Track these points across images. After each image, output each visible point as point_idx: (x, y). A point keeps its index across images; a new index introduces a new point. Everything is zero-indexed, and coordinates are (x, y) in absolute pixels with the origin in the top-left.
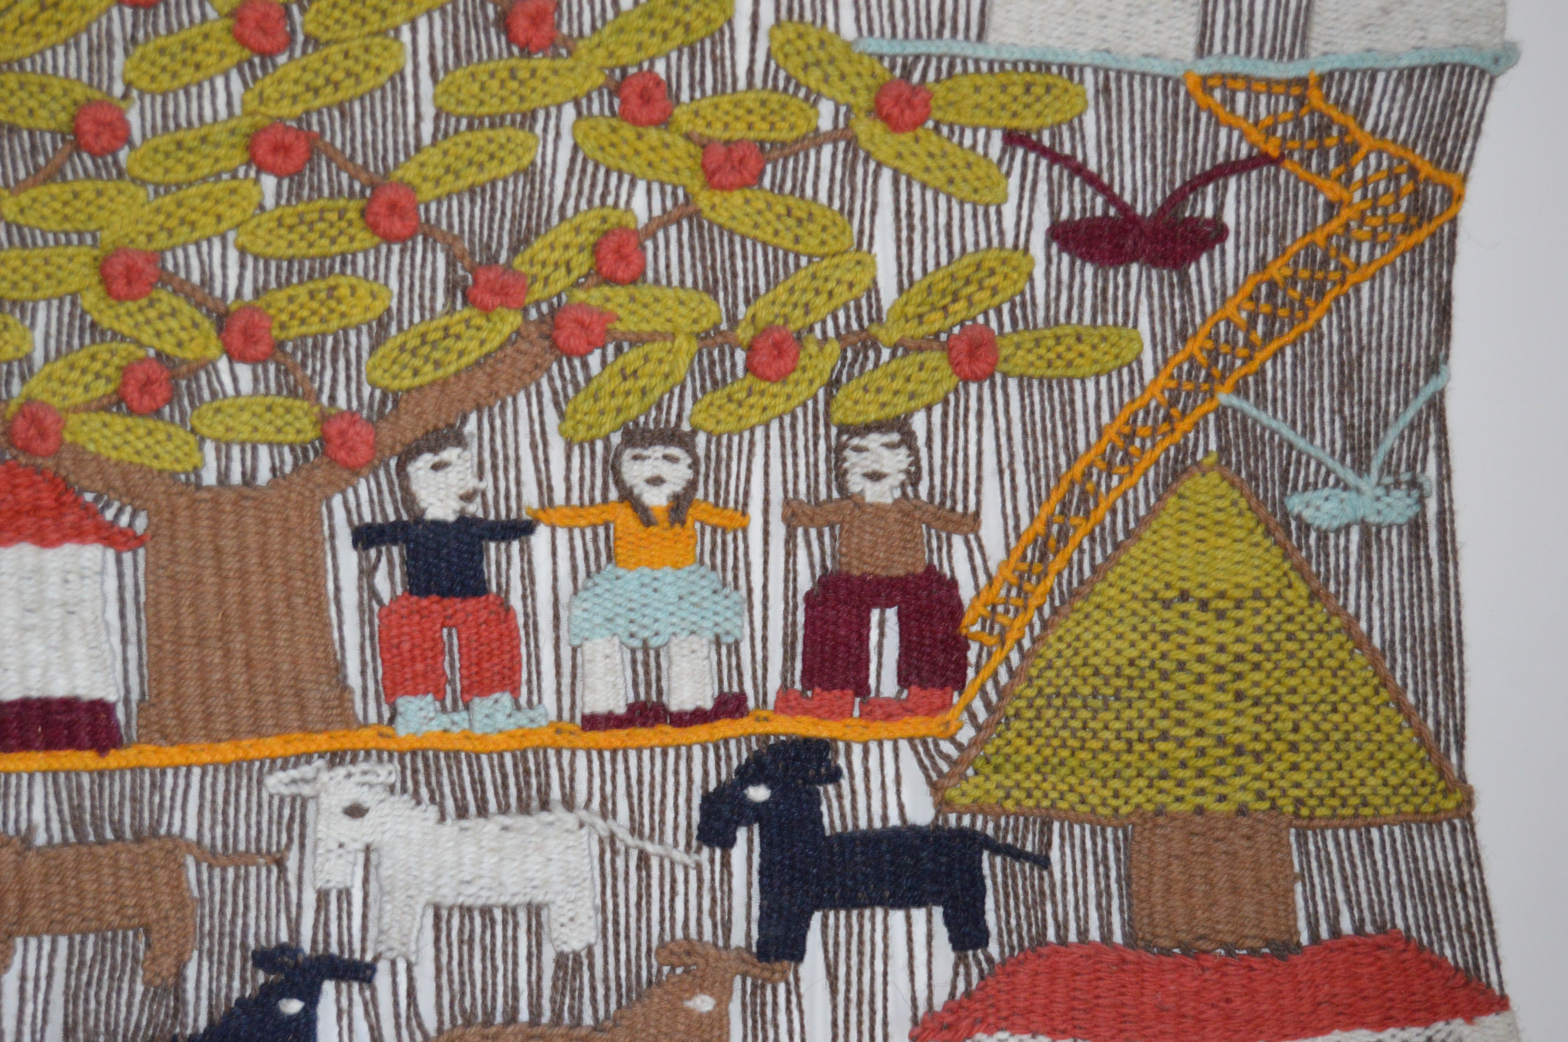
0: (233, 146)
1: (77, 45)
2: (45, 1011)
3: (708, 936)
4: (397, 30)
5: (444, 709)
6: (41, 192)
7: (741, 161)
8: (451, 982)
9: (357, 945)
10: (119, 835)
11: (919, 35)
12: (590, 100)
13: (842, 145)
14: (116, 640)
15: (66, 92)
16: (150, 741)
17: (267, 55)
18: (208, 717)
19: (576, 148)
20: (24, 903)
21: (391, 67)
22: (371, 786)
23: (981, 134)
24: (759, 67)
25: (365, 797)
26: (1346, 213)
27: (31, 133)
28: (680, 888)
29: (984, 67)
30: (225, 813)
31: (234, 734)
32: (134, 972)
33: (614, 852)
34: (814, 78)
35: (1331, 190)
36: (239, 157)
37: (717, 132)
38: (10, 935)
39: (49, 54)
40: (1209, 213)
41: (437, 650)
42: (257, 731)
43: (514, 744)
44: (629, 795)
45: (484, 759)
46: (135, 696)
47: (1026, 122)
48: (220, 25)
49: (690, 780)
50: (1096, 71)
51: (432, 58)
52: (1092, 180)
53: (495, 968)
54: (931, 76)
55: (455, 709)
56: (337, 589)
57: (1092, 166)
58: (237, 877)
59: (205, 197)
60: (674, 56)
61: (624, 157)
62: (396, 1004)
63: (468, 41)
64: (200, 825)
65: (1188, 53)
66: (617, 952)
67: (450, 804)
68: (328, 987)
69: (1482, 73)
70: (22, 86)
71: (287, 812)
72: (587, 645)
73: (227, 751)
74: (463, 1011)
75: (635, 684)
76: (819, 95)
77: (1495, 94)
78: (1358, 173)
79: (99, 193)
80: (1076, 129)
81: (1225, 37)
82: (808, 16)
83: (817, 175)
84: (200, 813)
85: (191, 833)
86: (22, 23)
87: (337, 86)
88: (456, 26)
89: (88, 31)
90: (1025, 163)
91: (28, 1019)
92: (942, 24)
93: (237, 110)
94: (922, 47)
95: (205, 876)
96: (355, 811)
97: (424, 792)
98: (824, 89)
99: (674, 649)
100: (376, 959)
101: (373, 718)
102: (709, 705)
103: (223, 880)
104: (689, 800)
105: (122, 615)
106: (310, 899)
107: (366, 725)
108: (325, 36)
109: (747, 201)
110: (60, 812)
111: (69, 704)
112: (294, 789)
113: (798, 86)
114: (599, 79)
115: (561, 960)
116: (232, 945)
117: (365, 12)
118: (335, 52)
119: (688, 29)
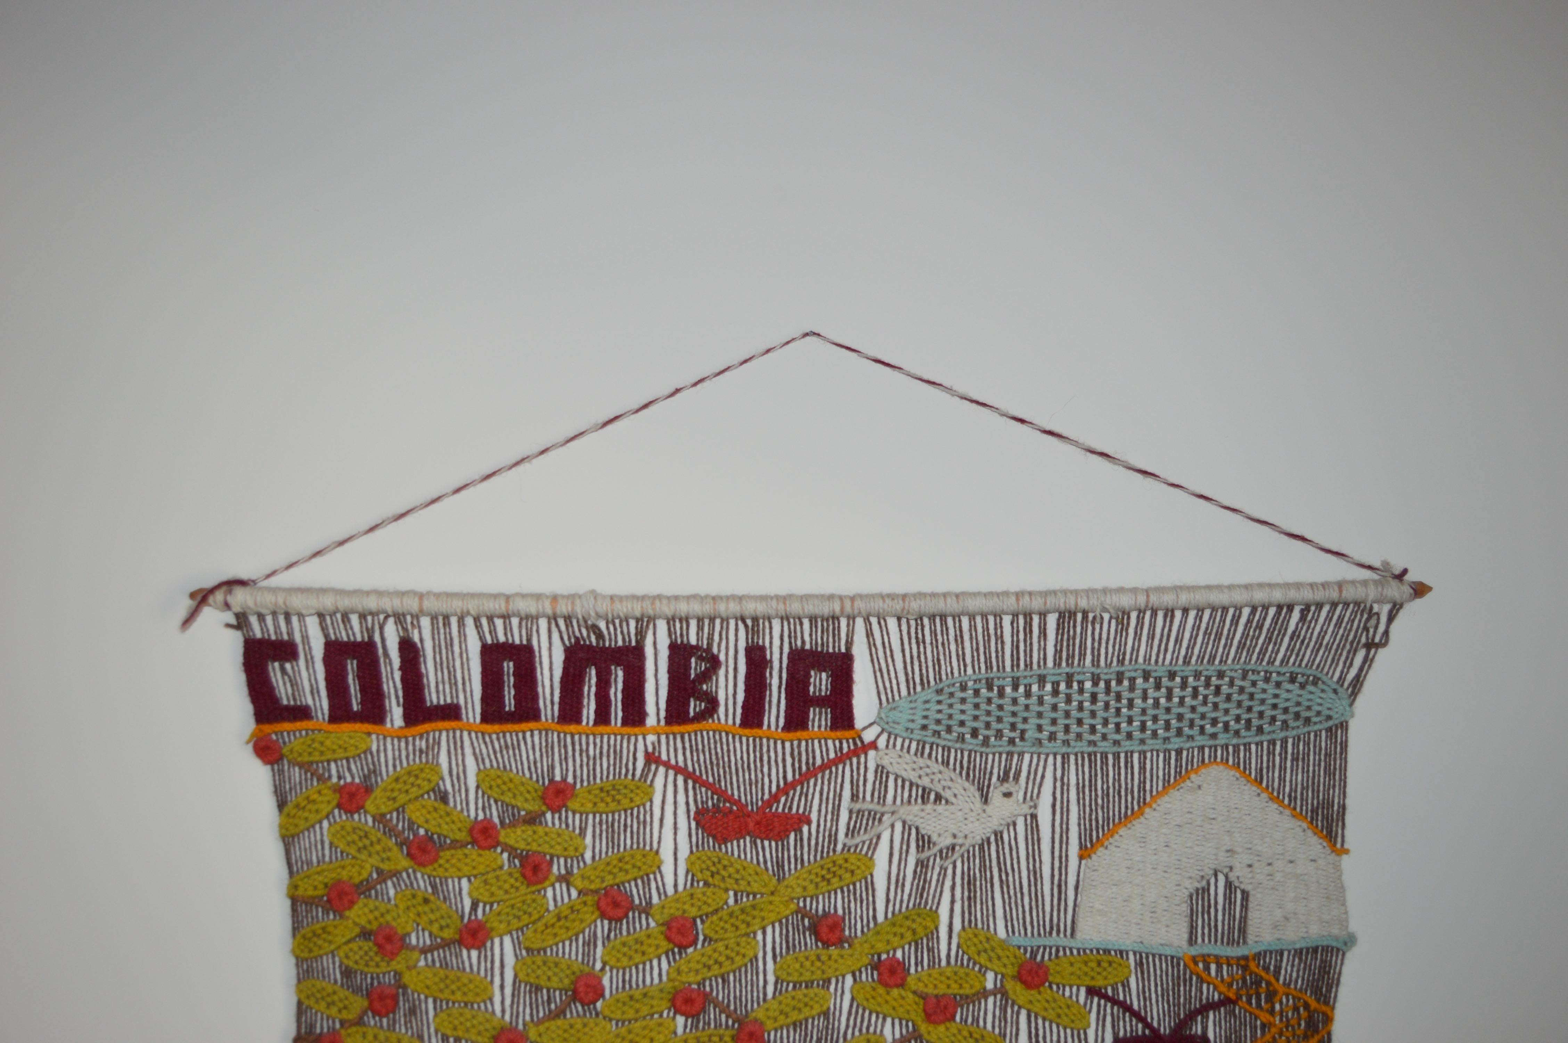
0: (662, 999)
1: (577, 940)
4: (755, 933)
6: (552, 1025)
7: (946, 1007)
11: (1039, 934)
12: (861, 972)
13: (999, 996)
15: (569, 967)
17: (682, 947)
19: (853, 999)
21: (751, 954)
23: (1075, 989)
24: (953, 953)
26: (1273, 1030)
27: (548, 991)
29: (1075, 952)
34: (983, 959)
35: (1265, 1017)
36: (665, 1004)
37: (930, 990)
39: (560, 945)
40: (1199, 1032)
47: (1099, 982)
48: (657, 930)
50: (1135, 953)
51: (774, 949)
52: (1136, 1015)
54: (1046, 957)
57: (1136, 1006)
59: (644, 1028)
60: (907, 947)
61: (879, 1005)
63: (794, 940)
65: (1184, 944)
69: (1338, 950)
70: (545, 963)
76: (987, 968)
77: (1346, 961)
78: (1277, 1007)
79: (585, 1025)
80: (1126, 985)
81: (1203, 934)
82: (980, 925)
83: (986, 1013)
86: (547, 927)
87: (721, 965)
88: (787, 931)
89: (583, 932)
90: (1099, 1005)
92: (1051, 928)
93: (664, 978)
94: (1042, 941)
98: (989, 965)
108: (715, 937)
109: (947, 1029)
113: (975, 964)
114: (866, 960)
117: (738, 923)
118: (720, 946)
119: (914, 932)
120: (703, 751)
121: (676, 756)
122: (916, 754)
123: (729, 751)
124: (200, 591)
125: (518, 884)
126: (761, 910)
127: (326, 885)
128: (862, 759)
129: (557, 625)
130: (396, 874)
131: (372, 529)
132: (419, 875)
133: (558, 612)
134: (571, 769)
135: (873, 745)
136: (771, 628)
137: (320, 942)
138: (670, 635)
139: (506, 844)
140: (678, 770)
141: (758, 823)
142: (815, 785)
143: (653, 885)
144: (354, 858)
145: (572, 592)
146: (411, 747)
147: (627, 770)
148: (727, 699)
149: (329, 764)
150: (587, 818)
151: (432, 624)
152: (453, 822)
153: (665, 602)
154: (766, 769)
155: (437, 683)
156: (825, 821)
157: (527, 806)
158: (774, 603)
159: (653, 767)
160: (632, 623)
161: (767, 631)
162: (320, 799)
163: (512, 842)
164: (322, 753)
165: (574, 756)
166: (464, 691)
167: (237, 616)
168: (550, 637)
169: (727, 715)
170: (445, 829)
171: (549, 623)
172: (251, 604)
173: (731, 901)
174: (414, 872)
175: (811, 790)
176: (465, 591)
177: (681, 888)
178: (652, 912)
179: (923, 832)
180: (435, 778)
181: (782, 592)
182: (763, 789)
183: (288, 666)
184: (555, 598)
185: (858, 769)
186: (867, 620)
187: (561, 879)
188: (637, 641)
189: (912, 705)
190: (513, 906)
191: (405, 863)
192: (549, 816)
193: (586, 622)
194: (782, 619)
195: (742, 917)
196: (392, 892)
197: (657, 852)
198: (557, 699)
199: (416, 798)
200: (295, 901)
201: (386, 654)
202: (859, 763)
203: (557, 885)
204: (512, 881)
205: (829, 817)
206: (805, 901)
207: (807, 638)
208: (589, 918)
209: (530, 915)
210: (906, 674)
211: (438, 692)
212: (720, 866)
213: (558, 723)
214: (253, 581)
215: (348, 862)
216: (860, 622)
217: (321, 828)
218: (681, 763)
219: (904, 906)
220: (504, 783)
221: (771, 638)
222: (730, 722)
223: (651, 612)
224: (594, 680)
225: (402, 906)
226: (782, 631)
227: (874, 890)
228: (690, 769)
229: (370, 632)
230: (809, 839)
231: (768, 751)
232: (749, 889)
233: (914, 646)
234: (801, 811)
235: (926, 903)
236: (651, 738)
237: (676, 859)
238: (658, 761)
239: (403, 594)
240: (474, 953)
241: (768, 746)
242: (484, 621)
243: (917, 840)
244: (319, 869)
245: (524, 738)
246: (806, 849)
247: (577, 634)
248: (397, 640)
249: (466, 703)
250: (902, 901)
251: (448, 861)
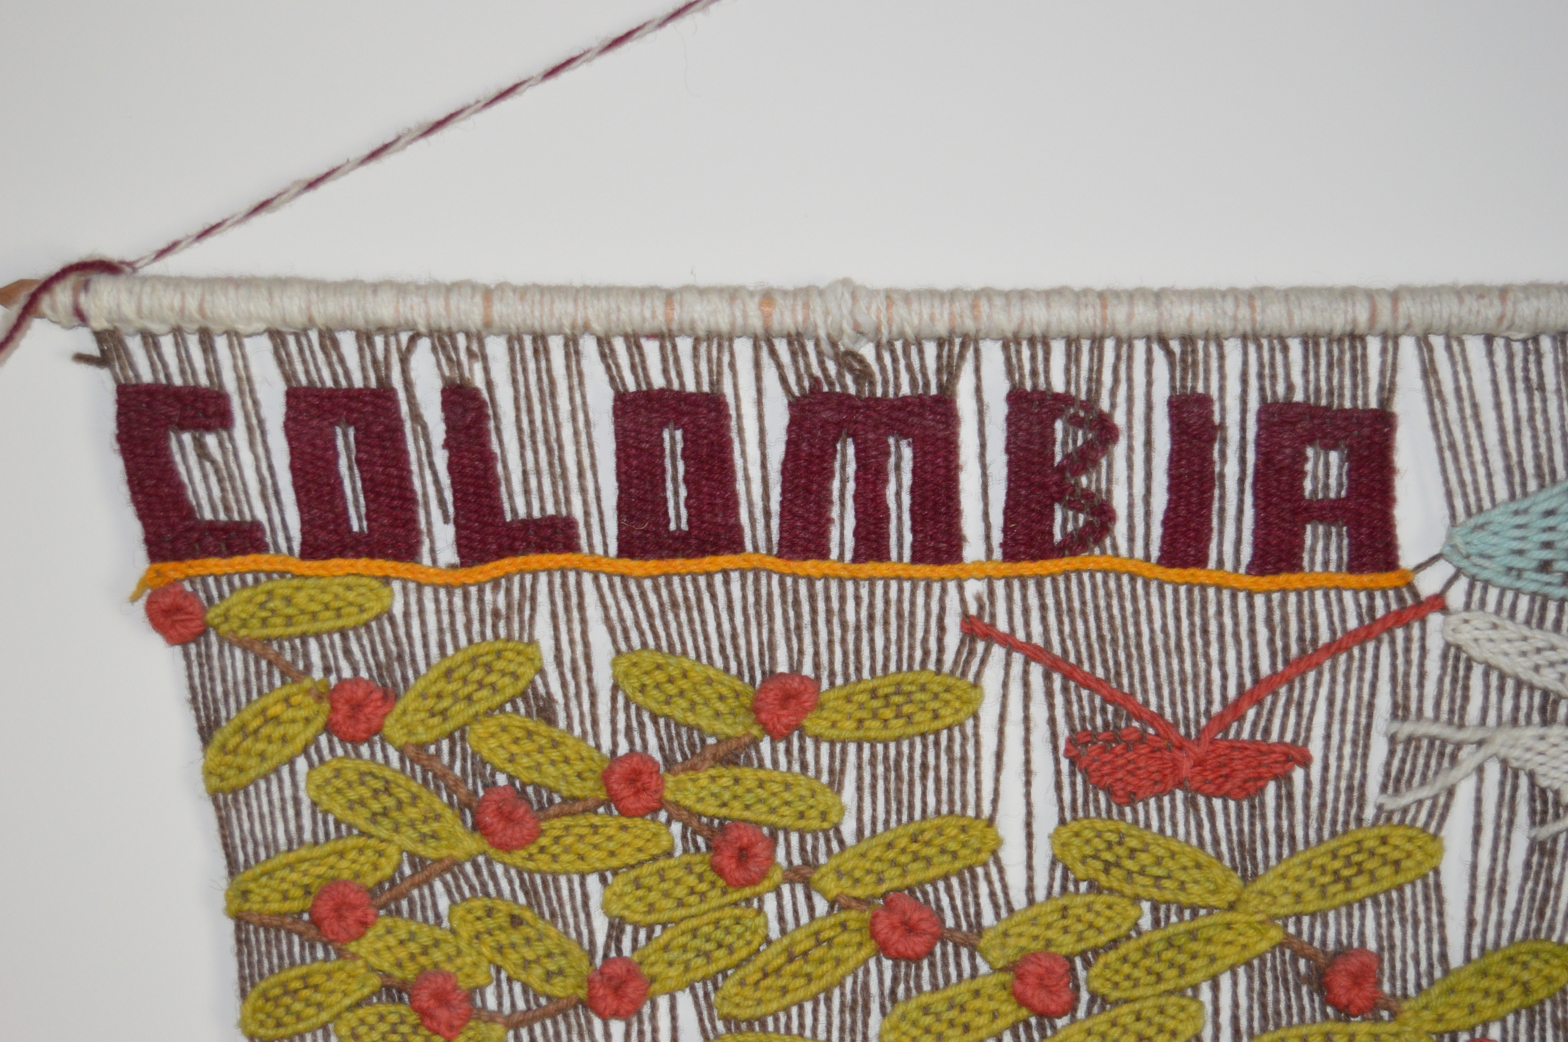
1: (828, 1000)
4: (1196, 988)
17: (1046, 1016)
21: (1187, 1031)
39: (794, 1011)
48: (994, 979)
51: (1235, 1019)
60: (1511, 1019)
63: (1277, 1001)
86: (766, 975)
88: (1264, 983)
89: (842, 986)
108: (1113, 994)
117: (1159, 967)
118: (1124, 1013)
119: (1526, 989)
120: (1084, 613)
121: (1027, 624)
122: (1528, 622)
123: (1136, 612)
124: (21, 284)
125: (703, 887)
126: (1209, 941)
127: (307, 890)
128: (1416, 632)
129: (773, 353)
130: (453, 866)
131: (374, 155)
132: (499, 869)
133: (776, 326)
134: (809, 650)
135: (1438, 602)
136: (1222, 357)
137: (298, 1006)
138: (1010, 372)
139: (676, 804)
140: (1032, 654)
141: (1200, 763)
142: (1318, 684)
143: (983, 889)
144: (362, 834)
145: (803, 283)
146: (474, 607)
147: (926, 653)
148: (1131, 506)
149: (304, 643)
150: (844, 752)
151: (511, 350)
152: (567, 761)
153: (999, 302)
154: (1214, 652)
155: (525, 473)
156: (1340, 758)
157: (720, 727)
158: (1229, 305)
159: (980, 646)
160: (930, 350)
161: (1214, 364)
162: (290, 714)
163: (689, 801)
164: (289, 620)
165: (814, 623)
166: (583, 490)
167: (100, 336)
168: (758, 378)
169: (1131, 540)
170: (550, 775)
171: (756, 348)
172: (129, 309)
173: (1146, 923)
174: (489, 862)
175: (1309, 695)
176: (577, 283)
177: (1040, 894)
178: (982, 943)
179: (1543, 782)
180: (527, 672)
181: (1246, 282)
182: (1209, 691)
183: (211, 440)
184: (768, 297)
185: (1407, 650)
186: (1424, 343)
187: (794, 875)
188: (940, 386)
189: (1520, 520)
190: (694, 933)
191: (472, 843)
192: (765, 746)
193: (834, 345)
194: (1244, 338)
195: (1168, 955)
196: (443, 903)
197: (991, 821)
198: (775, 506)
199: (489, 713)
200: (241, 920)
201: (417, 417)
202: (1408, 639)
203: (786, 889)
204: (692, 880)
205: (1347, 750)
206: (1298, 922)
207: (1297, 379)
208: (854, 956)
209: (731, 950)
210: (1506, 455)
211: (527, 492)
212: (1121, 851)
213: (780, 555)
214: (130, 264)
215: (351, 842)
216: (1408, 347)
217: (293, 773)
218: (1037, 639)
219: (1505, 934)
220: (671, 680)
221: (1222, 377)
222: (1139, 553)
223: (969, 325)
224: (851, 469)
225: (465, 932)
226: (1245, 363)
227: (1441, 901)
228: (1057, 650)
229: (381, 367)
230: (1307, 796)
231: (1220, 613)
232: (1182, 898)
233: (1522, 397)
234: (1288, 738)
235: (1551, 928)
236: (974, 587)
237: (1029, 836)
238: (990, 635)
239: (450, 289)
240: (617, 1027)
241: (1219, 603)
242: (619, 345)
243: (1532, 799)
244: (292, 857)
245: (710, 586)
246: (1299, 816)
247: (817, 371)
248: (438, 385)
249: (587, 514)
250: (1500, 925)
251: (557, 840)
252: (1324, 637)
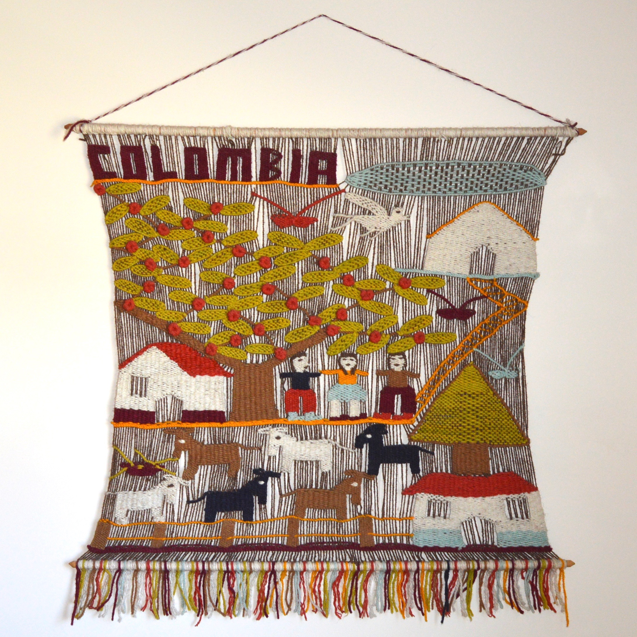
0: (257, 288)
1: (224, 265)
2: (205, 483)
3: (356, 469)
4: (295, 264)
5: (299, 415)
6: (215, 297)
7: (369, 294)
8: (298, 478)
9: (277, 469)
10: (224, 442)
11: (409, 268)
12: (336, 280)
13: (391, 291)
14: (226, 397)
15: (221, 275)
16: (232, 421)
17: (266, 268)
18: (246, 415)
19: (333, 290)
20: (201, 458)
21: (293, 272)
22: (281, 432)
23: (422, 290)
24: (373, 274)
25: (281, 435)
26: (502, 309)
27: (213, 284)
28: (351, 457)
29: (423, 275)
30: (248, 438)
31: (251, 420)
32: (226, 474)
33: (336, 449)
34: (385, 277)
35: (499, 304)
36: (259, 290)
37: (364, 288)
38: (198, 465)
39: (218, 267)
40: (472, 308)
41: (298, 401)
42: (257, 419)
43: (314, 424)
44: (340, 436)
45: (307, 426)
46: (229, 411)
47: (432, 287)
48: (256, 262)
49: (354, 433)
50: (447, 277)
51: (302, 270)
52: (446, 300)
53: (308, 475)
54: (411, 277)
55: (301, 415)
56: (276, 387)
57: (446, 297)
58: (250, 452)
59: (251, 299)
60: (355, 271)
61: (343, 293)
62: (285, 483)
63: (310, 267)
64: (243, 440)
65: (468, 274)
66: (336, 472)
67: (299, 437)
68: (270, 478)
69: (532, 279)
70: (212, 274)
71: (262, 438)
72: (332, 401)
73: (250, 423)
74: (300, 485)
75: (342, 411)
76: (387, 280)
77: (534, 283)
78: (505, 300)
79: (228, 298)
80: (443, 289)
81: (475, 270)
82: (384, 263)
83: (386, 298)
84: (243, 438)
85: (240, 442)
86: (212, 260)
87: (281, 276)
88: (307, 263)
89: (227, 262)
90: (431, 296)
91: (201, 485)
92: (414, 266)
93: (258, 280)
94: (409, 271)
95: (243, 452)
96: (278, 438)
97: (293, 434)
98: (388, 279)
99: (351, 403)
100: (281, 472)
101: (283, 417)
102: (358, 416)
103: (247, 453)
104: (353, 437)
105: (227, 392)
106: (266, 458)
107: (281, 418)
108: (279, 265)
109: (370, 303)
110: (211, 436)
111: (215, 412)
112: (264, 433)
113: (382, 278)
114: (338, 276)
115: (323, 473)
116: (248, 468)
117: (288, 260)
118: (281, 268)
119: (358, 265)
120: (275, 192)
121: (264, 194)
122: (361, 195)
123: (285, 192)
124: (69, 125)
125: (201, 243)
126: (297, 255)
127: (125, 243)
129: (215, 140)
130: (153, 239)
131: (138, 99)
132: (161, 239)
133: (216, 135)
134: (221, 198)
135: (344, 191)
136: (303, 142)
137: (123, 265)
138: (261, 145)
139: (196, 228)
140: (264, 199)
141: (296, 221)
142: (320, 206)
143: (254, 244)
144: (135, 232)
145: (221, 126)
146: (157, 189)
147: (244, 199)
148: (284, 171)
149: (124, 195)
150: (228, 218)
151: (164, 139)
152: (175, 219)
153: (260, 130)
154: (300, 199)
155: (167, 163)
156: (324, 220)
157: (205, 213)
158: (304, 132)
159: (254, 198)
160: (246, 140)
161: (301, 143)
162: (122, 209)
163: (198, 227)
164: (122, 191)
165: (223, 193)
166: (178, 167)
167: (84, 135)
168: (212, 145)
169: (284, 177)
170: (172, 222)
171: (212, 139)
172: (90, 130)
173: (285, 251)
174: (160, 238)
175: (318, 208)
176: (177, 125)
177: (265, 246)
178: (254, 255)
179: (363, 226)
180: (167, 202)
181: (308, 127)
182: (298, 207)
183: (106, 156)
184: (215, 129)
185: (338, 200)
186: (343, 140)
187: (218, 241)
188: (248, 147)
189: (361, 175)
190: (199, 252)
191: (157, 234)
192: (213, 216)
193: (227, 139)
194: (308, 138)
195: (290, 257)
196: (151, 246)
197: (256, 232)
198: (215, 170)
199: (160, 210)
200: (112, 249)
201: (146, 152)
202: (338, 198)
203: (216, 244)
204: (199, 242)
205: (325, 219)
206: (314, 252)
207: (318, 146)
208: (229, 257)
209: (206, 255)
210: (359, 162)
211: (167, 167)
212: (281, 238)
213: (216, 179)
214: (91, 121)
215: (134, 234)
216: (340, 141)
217: (122, 220)
218: (266, 197)
219: (354, 255)
220: (195, 204)
221: (303, 146)
222: (286, 180)
223: (254, 135)
224: (230, 163)
225: (155, 251)
226: (308, 143)
227: (342, 248)
228: (269, 199)
229: (139, 142)
230: (317, 228)
231: (301, 192)
232: (293, 247)
233: (362, 151)
234: (314, 216)
235: (363, 254)
236: (254, 186)
237: (263, 234)
238: (257, 195)
239: (153, 126)
240: (184, 269)
241: (301, 190)
242: (185, 138)
243: (361, 229)
244: (122, 237)
245: (203, 185)
246: (315, 231)
247: (224, 144)
248: (150, 145)
249: (179, 171)
250: (353, 253)
251: (173, 234)
252: (321, 197)
